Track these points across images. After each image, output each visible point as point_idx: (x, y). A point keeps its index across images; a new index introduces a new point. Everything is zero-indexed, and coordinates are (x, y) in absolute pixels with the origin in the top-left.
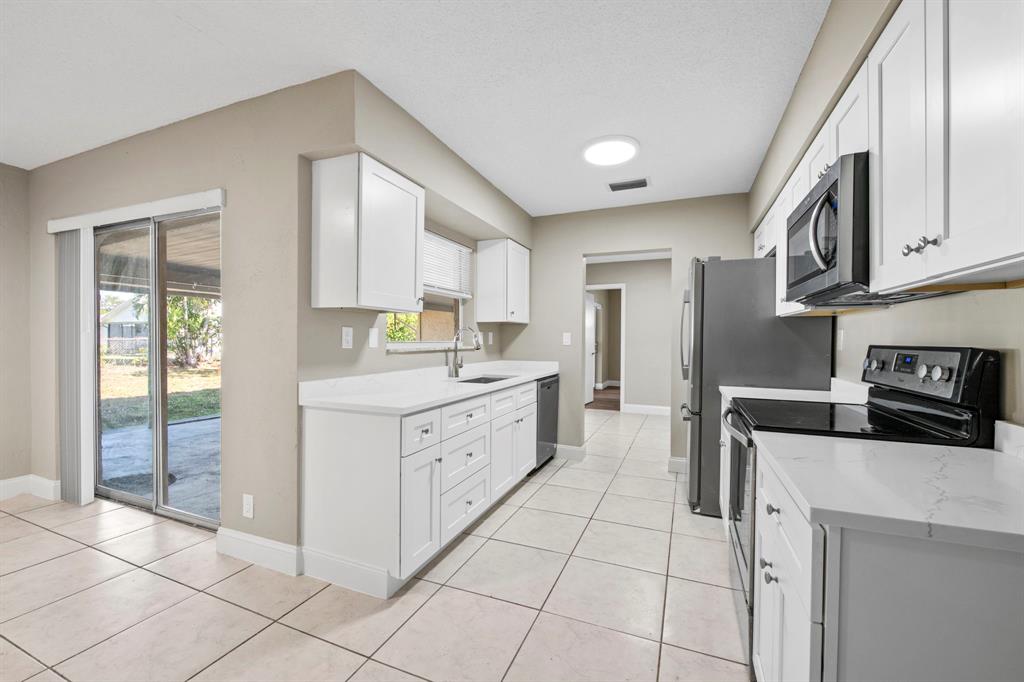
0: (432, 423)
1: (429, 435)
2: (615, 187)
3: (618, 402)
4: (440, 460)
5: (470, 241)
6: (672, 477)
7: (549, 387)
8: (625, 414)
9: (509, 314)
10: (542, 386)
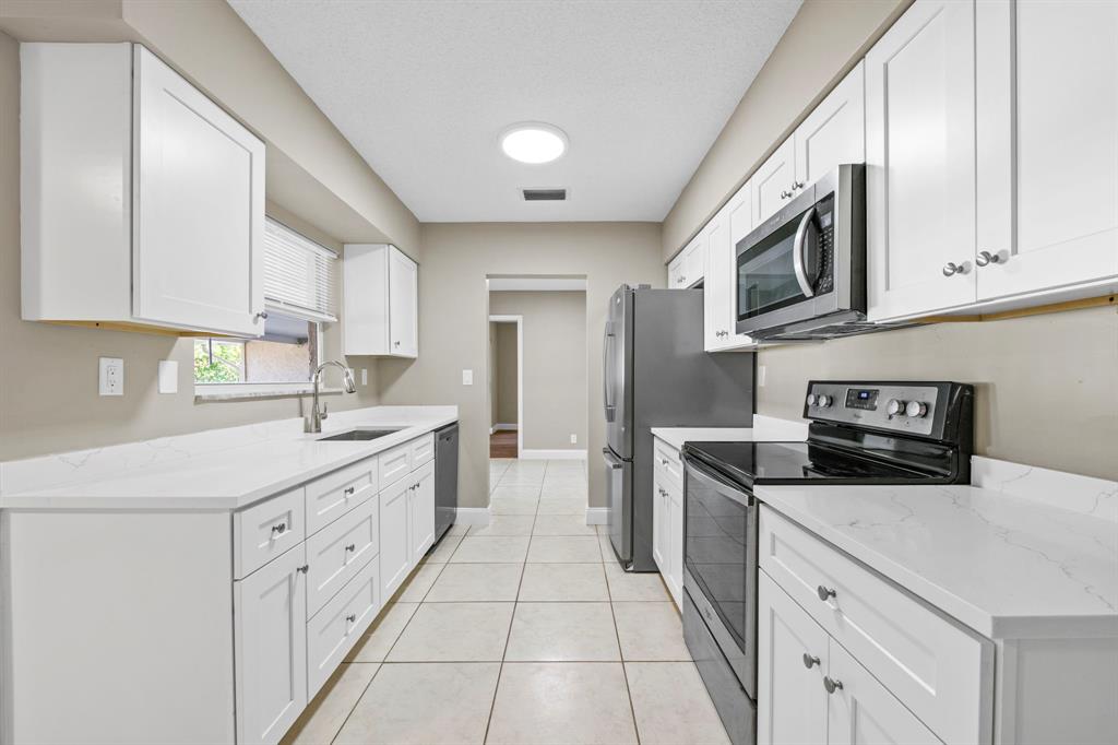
0: (289, 513)
1: (286, 532)
2: (529, 195)
3: (516, 447)
4: (305, 569)
5: (335, 242)
6: (592, 531)
7: (447, 437)
8: (522, 461)
9: (393, 345)
10: (441, 437)
